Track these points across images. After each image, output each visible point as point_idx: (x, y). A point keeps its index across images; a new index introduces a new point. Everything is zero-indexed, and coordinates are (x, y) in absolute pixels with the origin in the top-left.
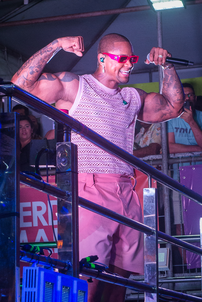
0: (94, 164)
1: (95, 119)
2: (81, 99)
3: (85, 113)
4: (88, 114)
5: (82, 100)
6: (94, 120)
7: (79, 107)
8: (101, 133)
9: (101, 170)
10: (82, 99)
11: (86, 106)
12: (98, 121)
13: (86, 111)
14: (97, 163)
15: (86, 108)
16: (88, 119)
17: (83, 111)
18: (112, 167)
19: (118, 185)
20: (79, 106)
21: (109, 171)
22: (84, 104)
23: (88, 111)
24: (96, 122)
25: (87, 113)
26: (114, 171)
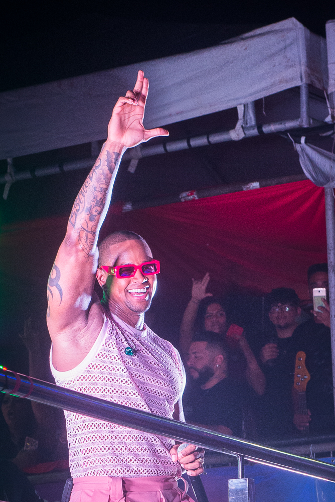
0: (124, 458)
1: (124, 380)
2: (104, 343)
3: (107, 368)
4: (113, 371)
5: (105, 346)
6: (122, 381)
7: (98, 357)
8: (132, 404)
9: (136, 469)
10: (106, 343)
11: (111, 357)
12: (129, 384)
13: (110, 366)
14: (128, 458)
15: (110, 359)
16: (113, 380)
17: (105, 365)
18: (152, 464)
19: (162, 496)
20: (98, 355)
21: (148, 471)
22: (107, 354)
23: (112, 366)
24: (125, 385)
25: (111, 369)
26: (156, 472)
